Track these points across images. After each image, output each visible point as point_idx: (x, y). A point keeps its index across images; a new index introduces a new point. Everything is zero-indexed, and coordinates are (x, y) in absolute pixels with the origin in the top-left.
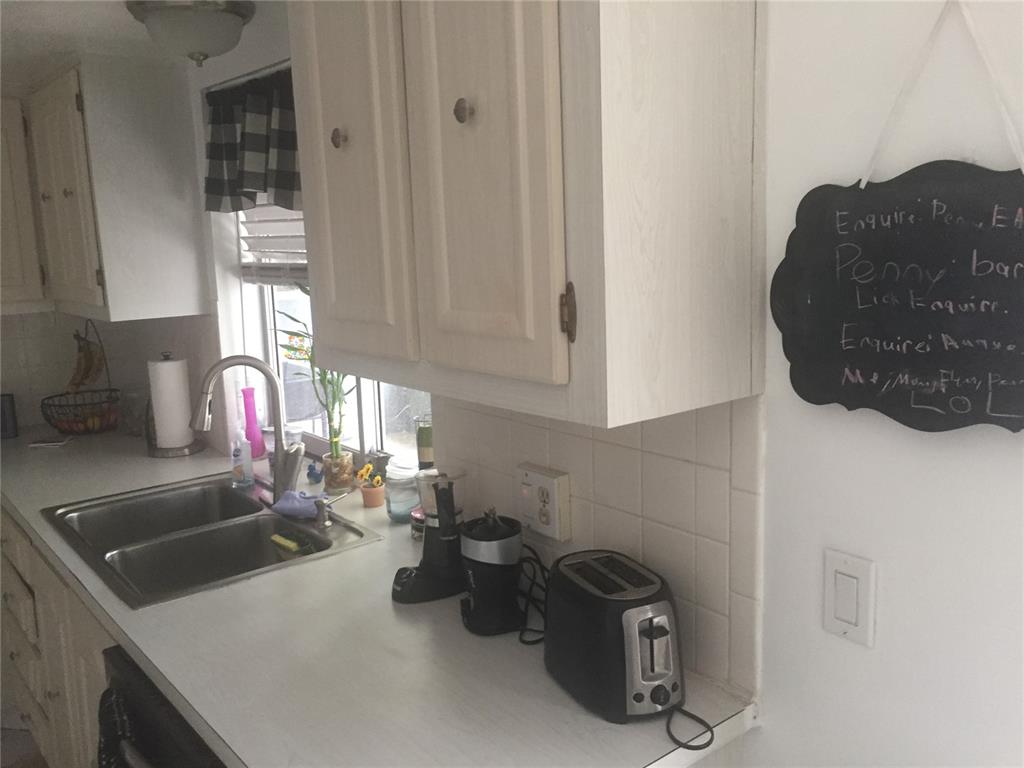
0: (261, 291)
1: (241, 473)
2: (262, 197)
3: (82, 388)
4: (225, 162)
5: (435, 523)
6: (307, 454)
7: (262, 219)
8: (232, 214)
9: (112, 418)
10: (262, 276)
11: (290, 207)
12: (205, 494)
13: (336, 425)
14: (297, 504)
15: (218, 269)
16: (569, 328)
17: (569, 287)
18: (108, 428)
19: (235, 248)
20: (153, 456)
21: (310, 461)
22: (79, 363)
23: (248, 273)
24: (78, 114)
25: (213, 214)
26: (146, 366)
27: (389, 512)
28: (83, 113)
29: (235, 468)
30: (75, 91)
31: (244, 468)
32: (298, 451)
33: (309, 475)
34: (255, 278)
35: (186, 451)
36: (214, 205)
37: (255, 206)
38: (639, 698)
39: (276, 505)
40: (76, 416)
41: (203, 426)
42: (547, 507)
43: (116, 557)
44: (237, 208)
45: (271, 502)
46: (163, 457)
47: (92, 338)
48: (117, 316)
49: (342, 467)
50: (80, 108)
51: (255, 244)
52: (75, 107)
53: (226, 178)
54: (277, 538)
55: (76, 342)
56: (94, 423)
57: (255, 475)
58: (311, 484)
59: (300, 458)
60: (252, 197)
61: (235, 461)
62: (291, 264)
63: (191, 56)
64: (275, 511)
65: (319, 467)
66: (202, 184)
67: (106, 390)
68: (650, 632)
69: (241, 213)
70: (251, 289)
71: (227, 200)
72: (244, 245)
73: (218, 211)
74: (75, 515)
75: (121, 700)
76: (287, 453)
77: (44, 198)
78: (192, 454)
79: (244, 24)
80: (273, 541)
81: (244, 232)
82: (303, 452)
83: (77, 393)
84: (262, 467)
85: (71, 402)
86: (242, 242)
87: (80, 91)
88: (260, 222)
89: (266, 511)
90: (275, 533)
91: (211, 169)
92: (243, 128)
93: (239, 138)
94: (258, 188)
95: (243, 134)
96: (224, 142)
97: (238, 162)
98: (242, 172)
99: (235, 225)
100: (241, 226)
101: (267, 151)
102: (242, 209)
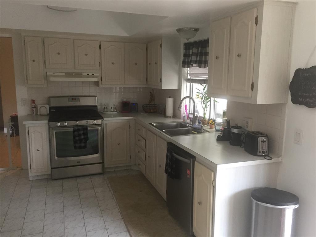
0: (191, 84)
2: (194, 65)
4: (187, 58)
5: (226, 127)
8: (187, 69)
9: (156, 110)
10: (191, 81)
11: (201, 68)
13: (205, 112)
14: (197, 126)
15: (183, 80)
16: (252, 89)
17: (253, 83)
18: (155, 112)
19: (186, 76)
20: (166, 117)
22: (150, 98)
23: (189, 81)
25: (183, 68)
26: (166, 99)
27: (215, 129)
29: (183, 121)
30: (160, 44)
31: (185, 121)
33: (198, 122)
35: (172, 117)
36: (184, 66)
37: (192, 67)
38: (260, 152)
40: (149, 109)
42: (248, 124)
43: (165, 131)
44: (188, 67)
45: (191, 126)
47: (153, 93)
48: (163, 88)
49: (206, 121)
50: (161, 47)
51: (190, 75)
53: (187, 61)
55: (150, 93)
56: (152, 111)
57: (187, 122)
60: (192, 65)
61: (184, 118)
63: (186, 39)
64: (192, 128)
66: (182, 62)
68: (263, 141)
70: (189, 84)
71: (186, 65)
72: (188, 75)
73: (184, 67)
74: (155, 125)
76: (195, 116)
77: (149, 64)
78: (173, 118)
81: (189, 72)
83: (150, 104)
85: (149, 106)
88: (192, 70)
89: (190, 128)
90: (193, 131)
91: (184, 59)
92: (192, 51)
93: (191, 53)
94: (194, 63)
95: (192, 53)
96: (187, 53)
97: (190, 58)
98: (191, 60)
99: (187, 71)
100: (188, 71)
101: (197, 56)
102: (189, 67)
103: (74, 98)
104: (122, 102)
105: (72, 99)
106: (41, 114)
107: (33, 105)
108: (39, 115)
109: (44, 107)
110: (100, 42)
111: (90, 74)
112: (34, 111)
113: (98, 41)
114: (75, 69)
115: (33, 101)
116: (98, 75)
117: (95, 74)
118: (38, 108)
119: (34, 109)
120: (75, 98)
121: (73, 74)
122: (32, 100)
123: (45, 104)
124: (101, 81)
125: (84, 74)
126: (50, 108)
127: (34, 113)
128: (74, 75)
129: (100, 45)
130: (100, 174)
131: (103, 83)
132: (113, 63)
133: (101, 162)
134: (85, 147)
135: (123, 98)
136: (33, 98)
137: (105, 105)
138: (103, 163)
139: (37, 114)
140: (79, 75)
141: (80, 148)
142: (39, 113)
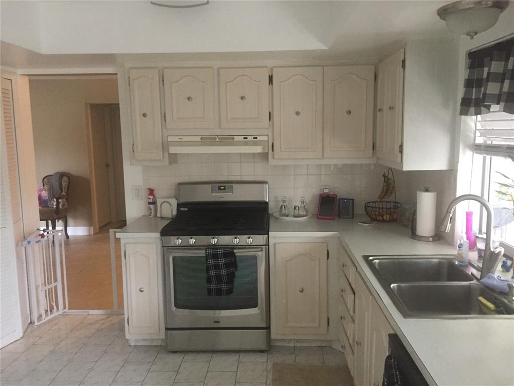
0: (484, 159)
1: (462, 257)
2: (494, 107)
3: (383, 200)
4: (474, 90)
6: (505, 255)
7: (492, 119)
8: (474, 117)
9: (395, 217)
10: (486, 151)
11: (512, 113)
12: (440, 264)
15: (461, 146)
18: (392, 221)
19: (472, 135)
20: (414, 239)
21: (504, 259)
22: (383, 188)
23: (478, 148)
24: (402, 70)
25: (463, 117)
26: (416, 192)
28: (404, 70)
29: (458, 254)
30: (402, 58)
31: (464, 255)
32: (499, 253)
33: (503, 267)
34: (483, 151)
35: (431, 239)
36: (464, 111)
37: (489, 112)
39: (481, 280)
40: (379, 213)
41: (445, 230)
43: (396, 287)
44: (476, 114)
45: (479, 277)
46: (419, 240)
47: (390, 176)
48: (406, 168)
50: (404, 66)
51: (485, 133)
52: (401, 66)
53: (474, 97)
54: (481, 299)
55: (383, 178)
56: (386, 217)
57: (469, 260)
58: (503, 271)
59: (500, 256)
60: (488, 107)
61: (459, 250)
62: (507, 145)
63: (468, 34)
64: (482, 283)
65: (509, 263)
66: (459, 101)
67: (393, 202)
69: (479, 116)
70: (479, 157)
71: (472, 109)
72: (478, 134)
73: (467, 115)
74: (377, 261)
75: (396, 363)
76: (493, 253)
77: (380, 110)
78: (433, 241)
79: (501, 12)
80: (479, 300)
81: (479, 127)
82: (502, 253)
83: (381, 202)
84: (473, 256)
85: (377, 206)
86: (477, 131)
87: (404, 59)
88: (489, 121)
89: (474, 282)
90: (480, 296)
91: (466, 93)
92: (489, 69)
93: (485, 76)
94: (493, 102)
95: (489, 73)
96: (475, 78)
97: (483, 89)
98: (485, 94)
99: (474, 123)
100: (478, 123)
101: (502, 82)
102: (480, 114)
103: (223, 186)
104: (321, 194)
105: (219, 188)
106: (163, 216)
107: (150, 199)
108: (158, 217)
109: (168, 202)
110: (272, 69)
111: (250, 138)
112: (151, 209)
113: (267, 67)
114: (220, 128)
115: (151, 192)
116: (266, 138)
117: (259, 138)
118: (159, 204)
119: (152, 206)
120: (225, 187)
121: (215, 139)
122: (149, 189)
123: (170, 197)
124: (273, 151)
125: (236, 138)
126: (179, 206)
127: (151, 213)
128: (218, 140)
129: (272, 75)
130: (262, 351)
131: (276, 156)
132: (297, 113)
133: (264, 325)
134: (230, 291)
135: (323, 187)
136: (151, 187)
137: (284, 201)
138: (268, 328)
139: (156, 215)
140: (227, 140)
141: (219, 292)
142: (158, 215)
